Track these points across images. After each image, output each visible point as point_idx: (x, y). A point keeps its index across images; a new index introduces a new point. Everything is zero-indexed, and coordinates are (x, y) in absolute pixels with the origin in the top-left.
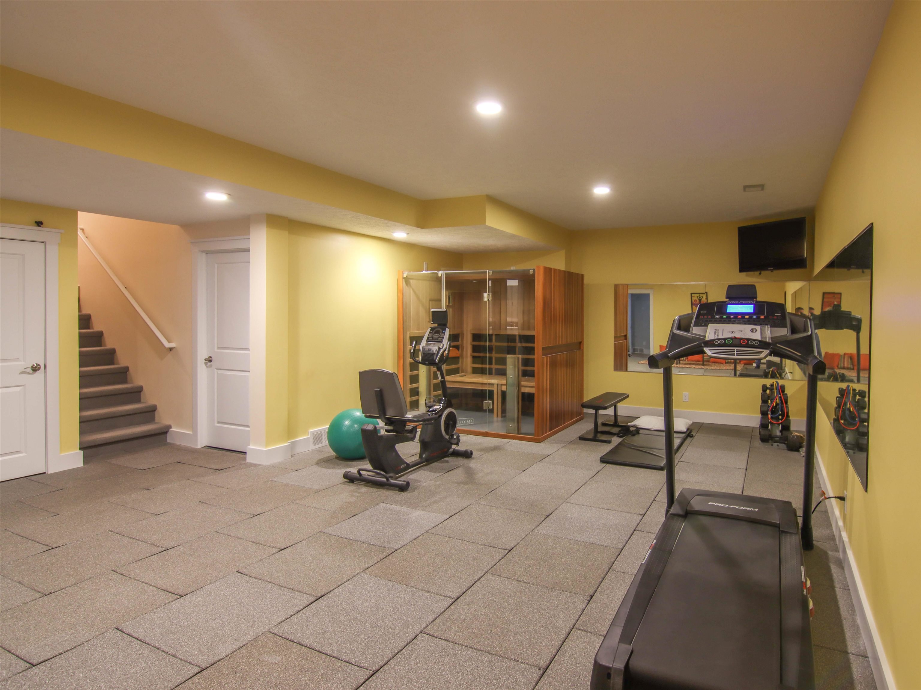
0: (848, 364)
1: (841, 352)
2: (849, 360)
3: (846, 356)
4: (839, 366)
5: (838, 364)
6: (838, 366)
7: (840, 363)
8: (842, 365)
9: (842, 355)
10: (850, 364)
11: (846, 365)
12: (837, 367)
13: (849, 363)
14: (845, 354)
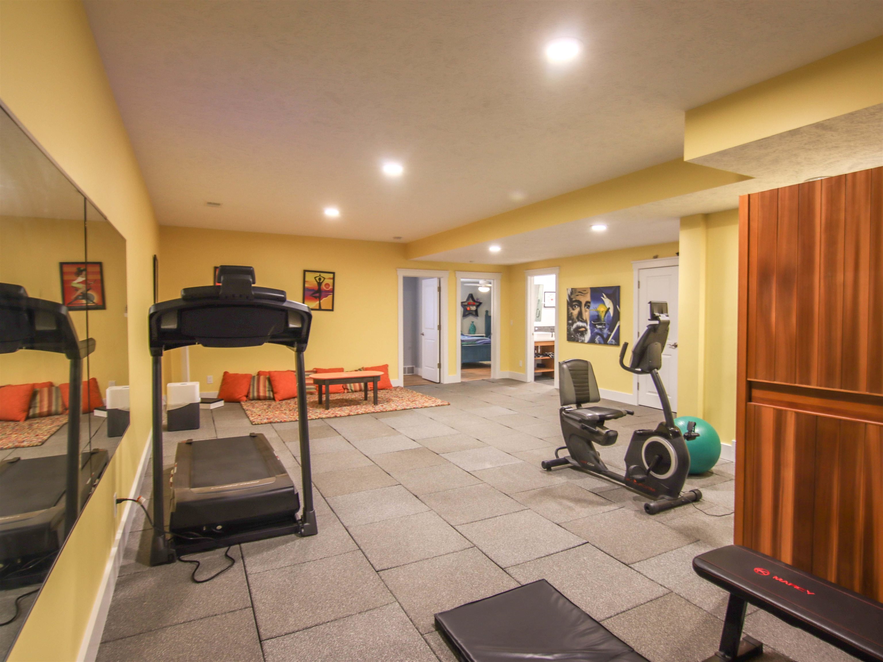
0: (265, 392)
1: (253, 371)
2: (267, 383)
3: (262, 378)
4: (251, 396)
5: (249, 393)
6: (247, 396)
7: (251, 390)
8: (256, 394)
9: (254, 377)
10: (269, 391)
11: (262, 394)
12: (245, 398)
13: (267, 389)
14: (259, 374)
